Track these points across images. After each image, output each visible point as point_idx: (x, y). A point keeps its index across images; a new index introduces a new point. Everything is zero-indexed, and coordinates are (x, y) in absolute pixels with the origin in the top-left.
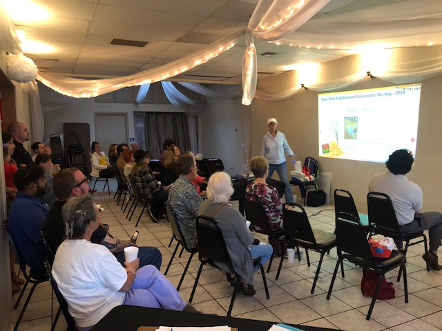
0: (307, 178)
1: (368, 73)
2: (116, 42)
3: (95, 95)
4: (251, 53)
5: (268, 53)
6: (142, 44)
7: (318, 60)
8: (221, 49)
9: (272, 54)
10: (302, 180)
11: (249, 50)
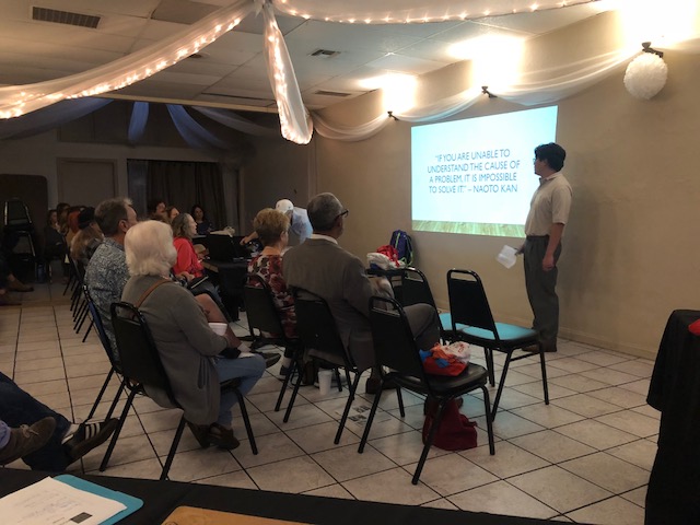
0: (393, 264)
1: (485, 89)
2: (41, 14)
3: (18, 113)
4: (274, 39)
5: (324, 52)
6: (92, 22)
7: (410, 69)
8: (218, 28)
9: (329, 53)
10: (384, 267)
11: (269, 33)
